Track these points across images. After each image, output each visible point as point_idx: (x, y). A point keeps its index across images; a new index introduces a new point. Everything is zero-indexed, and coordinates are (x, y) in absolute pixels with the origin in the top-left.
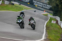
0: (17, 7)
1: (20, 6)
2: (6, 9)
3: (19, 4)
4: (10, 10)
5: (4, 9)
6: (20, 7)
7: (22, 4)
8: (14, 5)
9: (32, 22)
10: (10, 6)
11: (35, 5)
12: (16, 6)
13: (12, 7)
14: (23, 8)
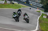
0: (17, 5)
1: (18, 5)
3: (18, 3)
5: (6, 7)
6: (18, 6)
7: (20, 3)
8: (14, 4)
9: (26, 17)
10: (11, 5)
11: (30, 4)
13: (13, 5)
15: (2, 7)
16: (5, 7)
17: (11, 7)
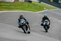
0: (36, 5)
1: (39, 4)
2: (21, 9)
3: (39, 1)
4: (27, 10)
5: (18, 9)
6: (40, 6)
8: (32, 2)
12: (34, 4)
13: (29, 5)
14: (43, 8)
15: (10, 8)
16: (16, 9)
17: (26, 9)
